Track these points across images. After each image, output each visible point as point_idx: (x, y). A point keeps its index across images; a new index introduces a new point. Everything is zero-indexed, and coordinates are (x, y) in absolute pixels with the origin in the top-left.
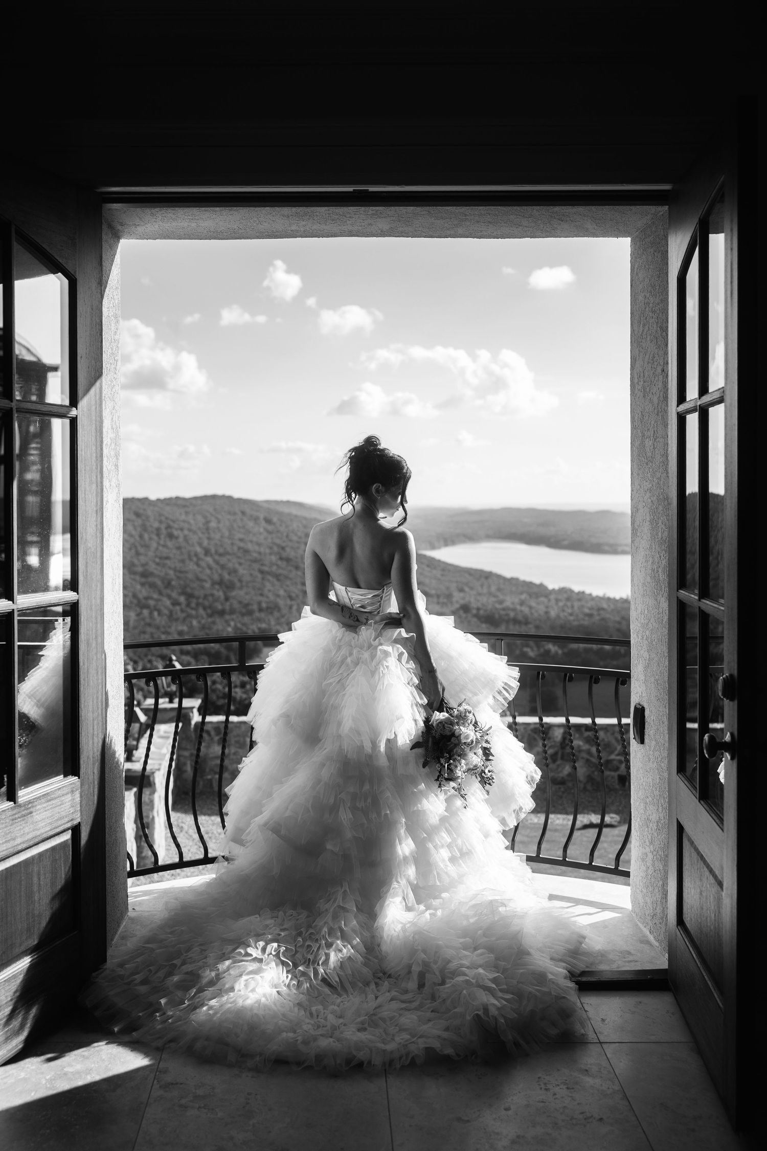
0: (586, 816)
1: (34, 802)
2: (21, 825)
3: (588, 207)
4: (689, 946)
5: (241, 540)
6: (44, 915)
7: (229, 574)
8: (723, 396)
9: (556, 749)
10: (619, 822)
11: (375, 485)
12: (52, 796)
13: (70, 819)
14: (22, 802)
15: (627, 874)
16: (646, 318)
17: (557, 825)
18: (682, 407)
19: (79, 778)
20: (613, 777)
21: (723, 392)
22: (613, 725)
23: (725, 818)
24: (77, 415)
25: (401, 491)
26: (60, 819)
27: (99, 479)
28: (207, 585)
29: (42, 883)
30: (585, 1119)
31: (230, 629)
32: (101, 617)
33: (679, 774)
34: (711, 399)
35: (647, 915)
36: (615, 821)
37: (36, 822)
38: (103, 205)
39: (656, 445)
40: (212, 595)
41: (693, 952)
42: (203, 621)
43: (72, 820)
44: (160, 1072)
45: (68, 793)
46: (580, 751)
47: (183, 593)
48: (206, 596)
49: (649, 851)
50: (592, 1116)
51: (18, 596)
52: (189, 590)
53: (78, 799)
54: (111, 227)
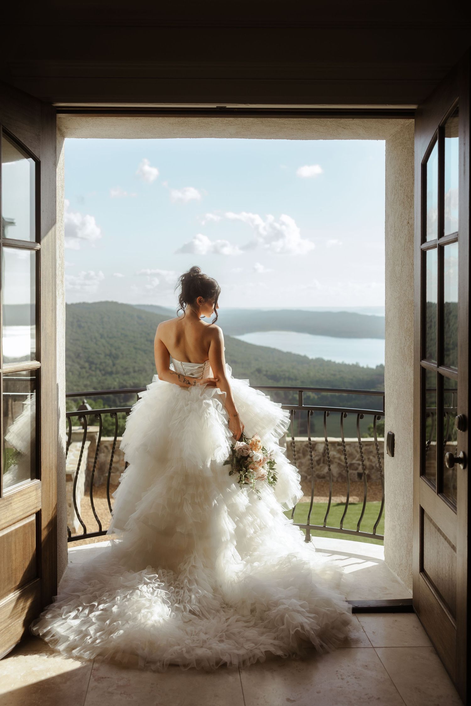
0: (338, 498)
1: (12, 496)
2: (4, 511)
3: (362, 120)
4: (429, 585)
5: (123, 329)
6: (18, 569)
7: (116, 350)
8: (457, 238)
9: (320, 457)
10: (359, 502)
11: (198, 298)
12: (24, 492)
13: (35, 507)
14: (5, 496)
15: (382, 538)
16: (396, 190)
17: (321, 503)
18: (424, 246)
19: (41, 481)
20: (354, 474)
21: (458, 235)
22: (355, 442)
23: (457, 506)
24: (40, 249)
25: (214, 301)
26: (29, 507)
27: (54, 289)
28: (102, 356)
29: (17, 548)
30: (369, 698)
31: (116, 383)
32: (55, 378)
33: (421, 477)
34: (448, 239)
35: (395, 564)
36: (356, 501)
37: (14, 509)
38: (57, 114)
39: (403, 269)
40: (105, 362)
41: (432, 590)
42: (100, 379)
43: (36, 507)
44: (94, 670)
45: (34, 490)
46: (334, 458)
47: (87, 361)
48: (101, 363)
49: (398, 524)
50: (373, 696)
51: (3, 364)
52: (90, 359)
53: (40, 494)
54: (60, 130)
